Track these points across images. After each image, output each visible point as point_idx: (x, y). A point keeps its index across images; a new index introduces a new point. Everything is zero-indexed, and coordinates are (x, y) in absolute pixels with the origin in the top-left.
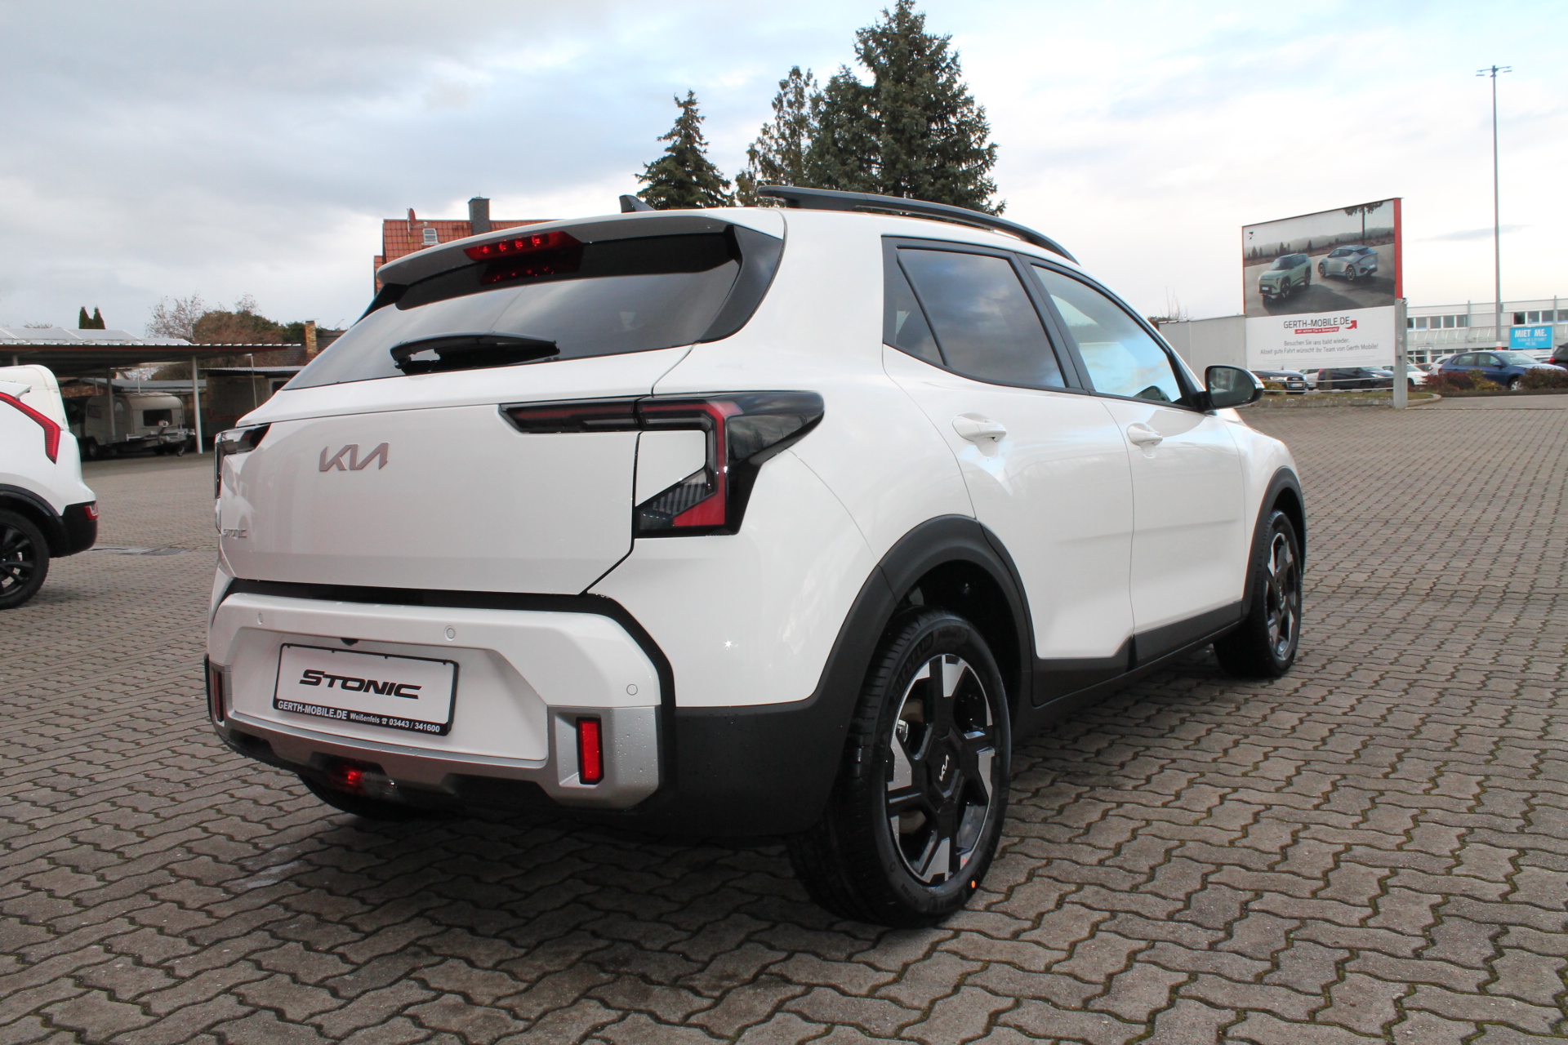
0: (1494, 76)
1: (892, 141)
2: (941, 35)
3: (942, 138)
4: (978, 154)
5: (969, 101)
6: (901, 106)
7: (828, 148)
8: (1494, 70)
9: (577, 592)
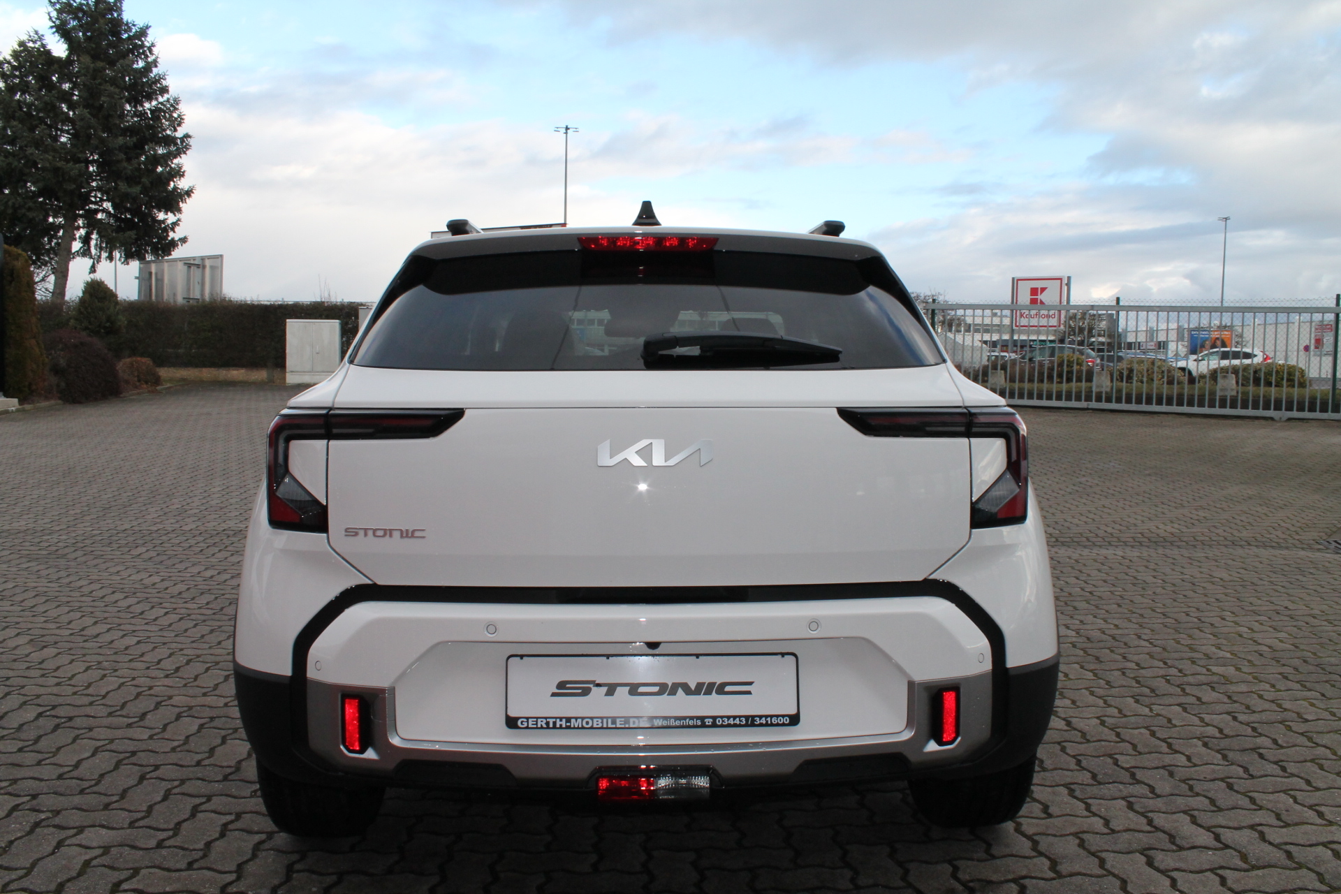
0: (566, 133)
1: (89, 116)
2: (140, 23)
3: (136, 119)
4: (169, 141)
5: (164, 90)
6: (100, 84)
7: (15, 111)
8: (567, 128)
9: (920, 578)
